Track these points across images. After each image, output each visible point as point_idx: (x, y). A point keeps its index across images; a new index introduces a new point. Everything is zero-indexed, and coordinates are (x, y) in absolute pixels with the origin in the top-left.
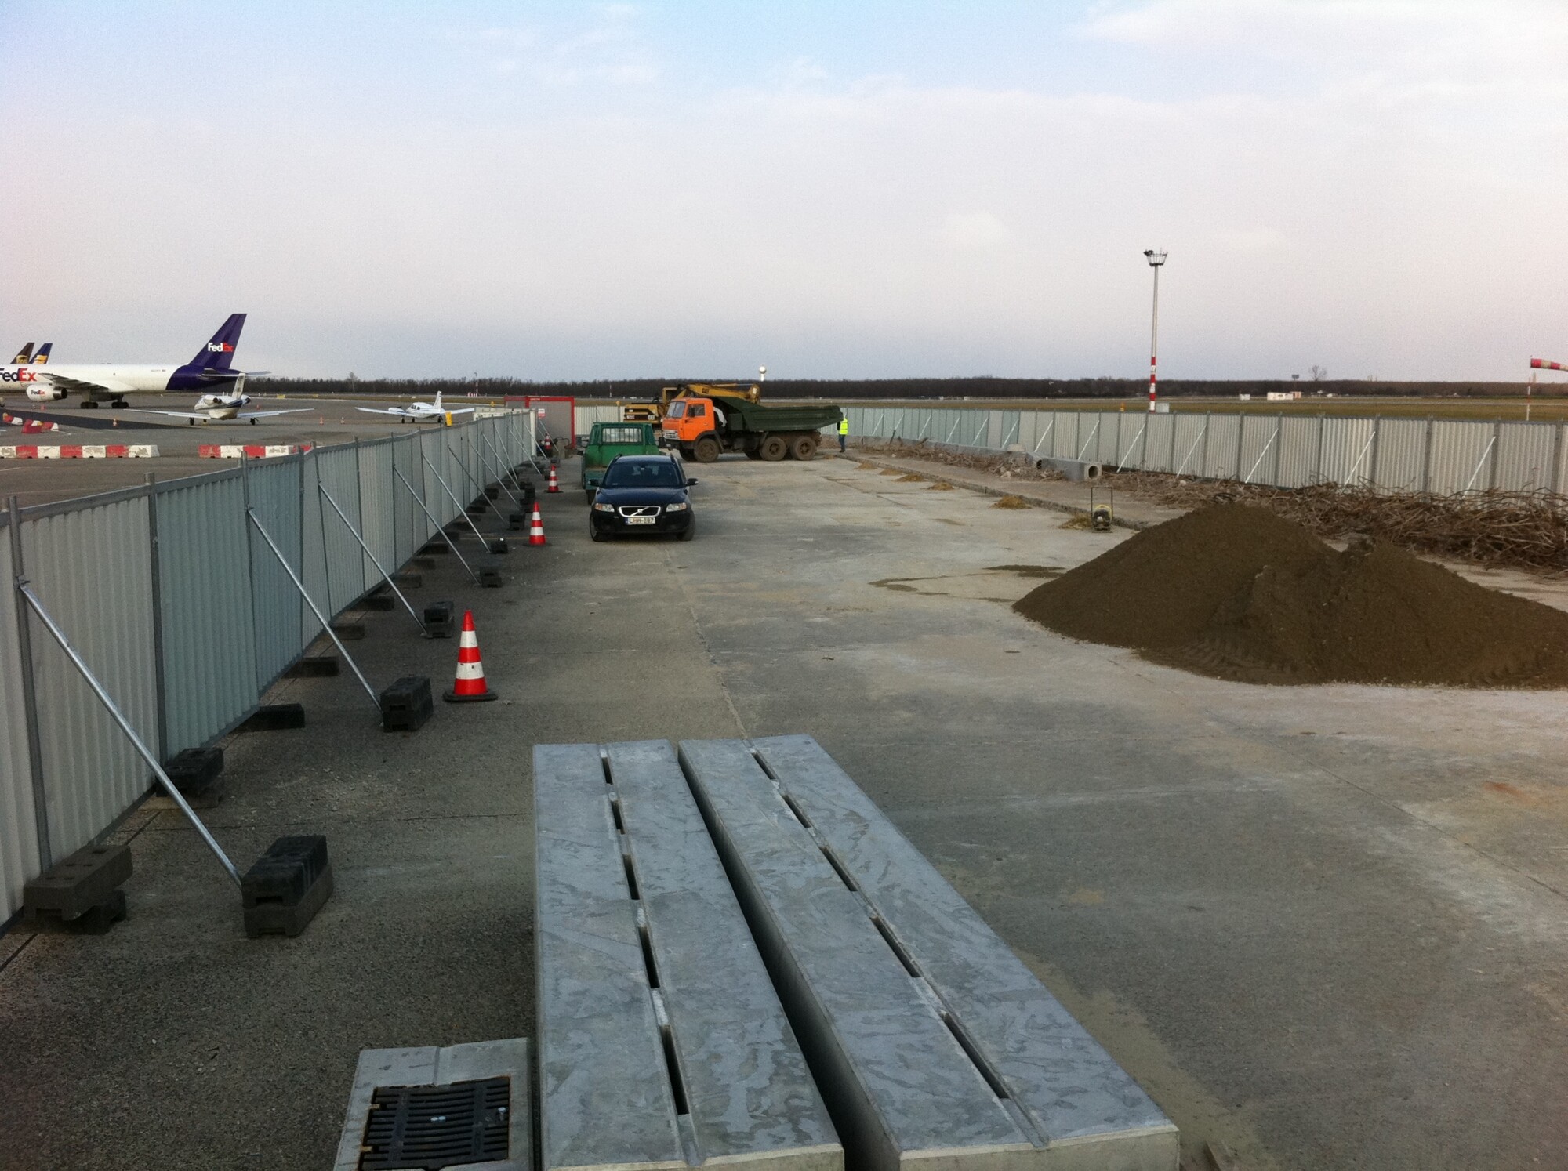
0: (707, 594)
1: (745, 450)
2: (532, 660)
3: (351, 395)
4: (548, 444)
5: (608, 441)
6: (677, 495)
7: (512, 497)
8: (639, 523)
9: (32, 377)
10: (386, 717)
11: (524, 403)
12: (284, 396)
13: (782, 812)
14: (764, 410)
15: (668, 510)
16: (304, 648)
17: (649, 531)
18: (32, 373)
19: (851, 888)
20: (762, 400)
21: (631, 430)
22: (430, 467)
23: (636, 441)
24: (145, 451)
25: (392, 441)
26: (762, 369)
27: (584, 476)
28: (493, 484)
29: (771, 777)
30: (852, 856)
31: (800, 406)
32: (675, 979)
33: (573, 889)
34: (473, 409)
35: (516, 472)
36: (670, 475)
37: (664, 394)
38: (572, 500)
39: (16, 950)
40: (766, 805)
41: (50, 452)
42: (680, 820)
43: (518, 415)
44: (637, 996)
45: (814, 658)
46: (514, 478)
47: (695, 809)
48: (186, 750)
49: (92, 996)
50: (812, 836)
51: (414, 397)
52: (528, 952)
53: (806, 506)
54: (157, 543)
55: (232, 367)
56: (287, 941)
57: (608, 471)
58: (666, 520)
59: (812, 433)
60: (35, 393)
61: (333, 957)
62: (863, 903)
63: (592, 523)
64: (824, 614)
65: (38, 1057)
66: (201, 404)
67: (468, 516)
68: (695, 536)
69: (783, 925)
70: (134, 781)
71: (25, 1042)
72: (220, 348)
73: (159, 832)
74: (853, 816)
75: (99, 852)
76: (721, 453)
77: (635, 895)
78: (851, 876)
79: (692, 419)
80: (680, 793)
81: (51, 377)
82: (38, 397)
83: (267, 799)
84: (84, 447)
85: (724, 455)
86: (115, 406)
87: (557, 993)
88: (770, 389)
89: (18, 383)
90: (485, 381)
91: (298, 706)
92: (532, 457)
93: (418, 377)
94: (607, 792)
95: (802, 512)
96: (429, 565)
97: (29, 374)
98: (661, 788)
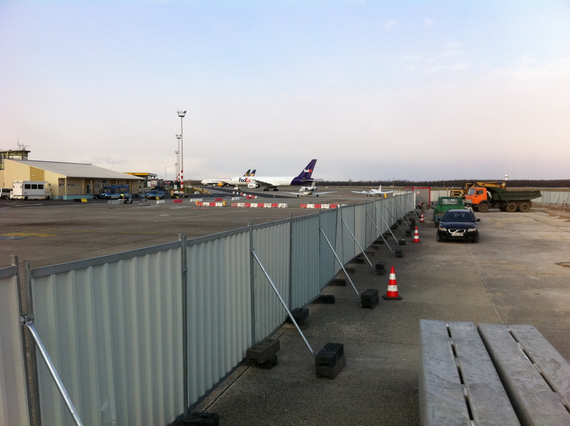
0: (485, 265)
1: (499, 208)
2: (415, 286)
3: (350, 187)
4: (420, 204)
5: (444, 204)
6: (472, 225)
7: (407, 224)
8: (456, 235)
9: (249, 181)
10: (362, 303)
11: (412, 189)
12: (328, 187)
13: (522, 356)
14: (508, 192)
15: (468, 231)
16: (335, 275)
17: (460, 239)
18: (250, 179)
19: (554, 391)
20: (507, 188)
21: (454, 200)
22: (379, 212)
23: (455, 204)
24: (283, 205)
25: (366, 203)
26: (506, 176)
27: (434, 217)
28: (399, 219)
29: (517, 341)
30: (553, 377)
31: (523, 190)
32: (480, 418)
33: (438, 377)
34: (392, 192)
35: (408, 215)
36: (470, 217)
37: (466, 186)
38: (430, 226)
39: (243, 371)
40: (516, 353)
41: (254, 205)
42: (480, 355)
43: (409, 194)
44: (465, 422)
45: (531, 293)
46: (407, 217)
47: (486, 351)
48: (297, 308)
49: (266, 391)
50: (536, 368)
51: (371, 187)
52: (416, 398)
53: (526, 231)
54: (292, 238)
55: (311, 177)
56: (329, 381)
57: (444, 215)
58: (468, 234)
59: (528, 201)
60: (250, 186)
61: (345, 389)
62: (560, 398)
63: (438, 235)
64: (535, 275)
65: (249, 410)
66: (301, 190)
67: (391, 231)
68: (479, 241)
69: (525, 402)
70: (281, 317)
71: (245, 404)
72: (308, 171)
73: (288, 336)
74: (553, 361)
75: (270, 341)
76: (489, 209)
77: (462, 382)
78: (554, 386)
79: (478, 196)
80: (479, 344)
81: (255, 181)
82: (251, 187)
83: (323, 328)
84: (265, 204)
85: (490, 210)
86: (274, 190)
87: (434, 417)
88: (510, 183)
89: (245, 182)
90: (397, 181)
91: (333, 296)
92: (414, 209)
93: (373, 180)
94: (450, 340)
95: (523, 233)
96: (377, 248)
97: (249, 180)
98: (472, 341)
